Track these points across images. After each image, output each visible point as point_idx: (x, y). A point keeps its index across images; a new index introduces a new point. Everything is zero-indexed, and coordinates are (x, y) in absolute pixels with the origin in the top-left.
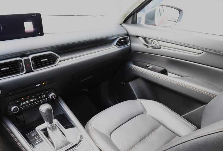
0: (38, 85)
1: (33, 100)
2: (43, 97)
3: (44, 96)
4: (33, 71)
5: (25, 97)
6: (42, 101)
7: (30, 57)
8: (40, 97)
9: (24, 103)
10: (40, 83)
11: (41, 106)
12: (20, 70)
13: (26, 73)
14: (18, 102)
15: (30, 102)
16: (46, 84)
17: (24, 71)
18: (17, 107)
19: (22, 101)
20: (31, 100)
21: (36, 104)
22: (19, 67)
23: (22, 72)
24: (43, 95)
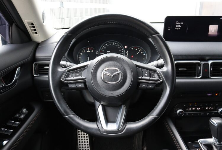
0: (209, 95)
1: (200, 109)
2: (211, 109)
3: (213, 108)
4: (209, 78)
5: (193, 103)
6: (208, 113)
7: (210, 62)
8: (207, 108)
9: (190, 109)
10: (213, 93)
11: (212, 118)
12: (197, 74)
13: (201, 78)
14: (185, 106)
15: (196, 110)
16: (219, 95)
17: (200, 75)
18: (183, 111)
19: (189, 107)
20: (198, 109)
21: (202, 114)
22: (195, 70)
23: (198, 77)
24: (211, 107)
